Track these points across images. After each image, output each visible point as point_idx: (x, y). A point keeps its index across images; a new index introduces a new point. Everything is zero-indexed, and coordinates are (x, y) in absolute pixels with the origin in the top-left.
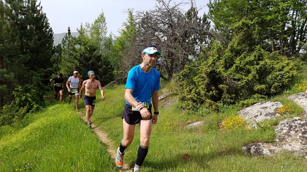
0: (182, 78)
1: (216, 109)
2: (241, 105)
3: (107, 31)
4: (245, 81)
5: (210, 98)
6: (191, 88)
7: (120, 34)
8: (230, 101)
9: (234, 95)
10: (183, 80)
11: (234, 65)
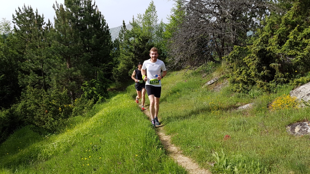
0: (231, 60)
1: (267, 90)
2: (296, 83)
3: (157, 20)
4: (300, 56)
5: (261, 79)
6: (242, 69)
7: (169, 21)
8: (284, 80)
9: (288, 73)
10: (233, 62)
11: (288, 41)
